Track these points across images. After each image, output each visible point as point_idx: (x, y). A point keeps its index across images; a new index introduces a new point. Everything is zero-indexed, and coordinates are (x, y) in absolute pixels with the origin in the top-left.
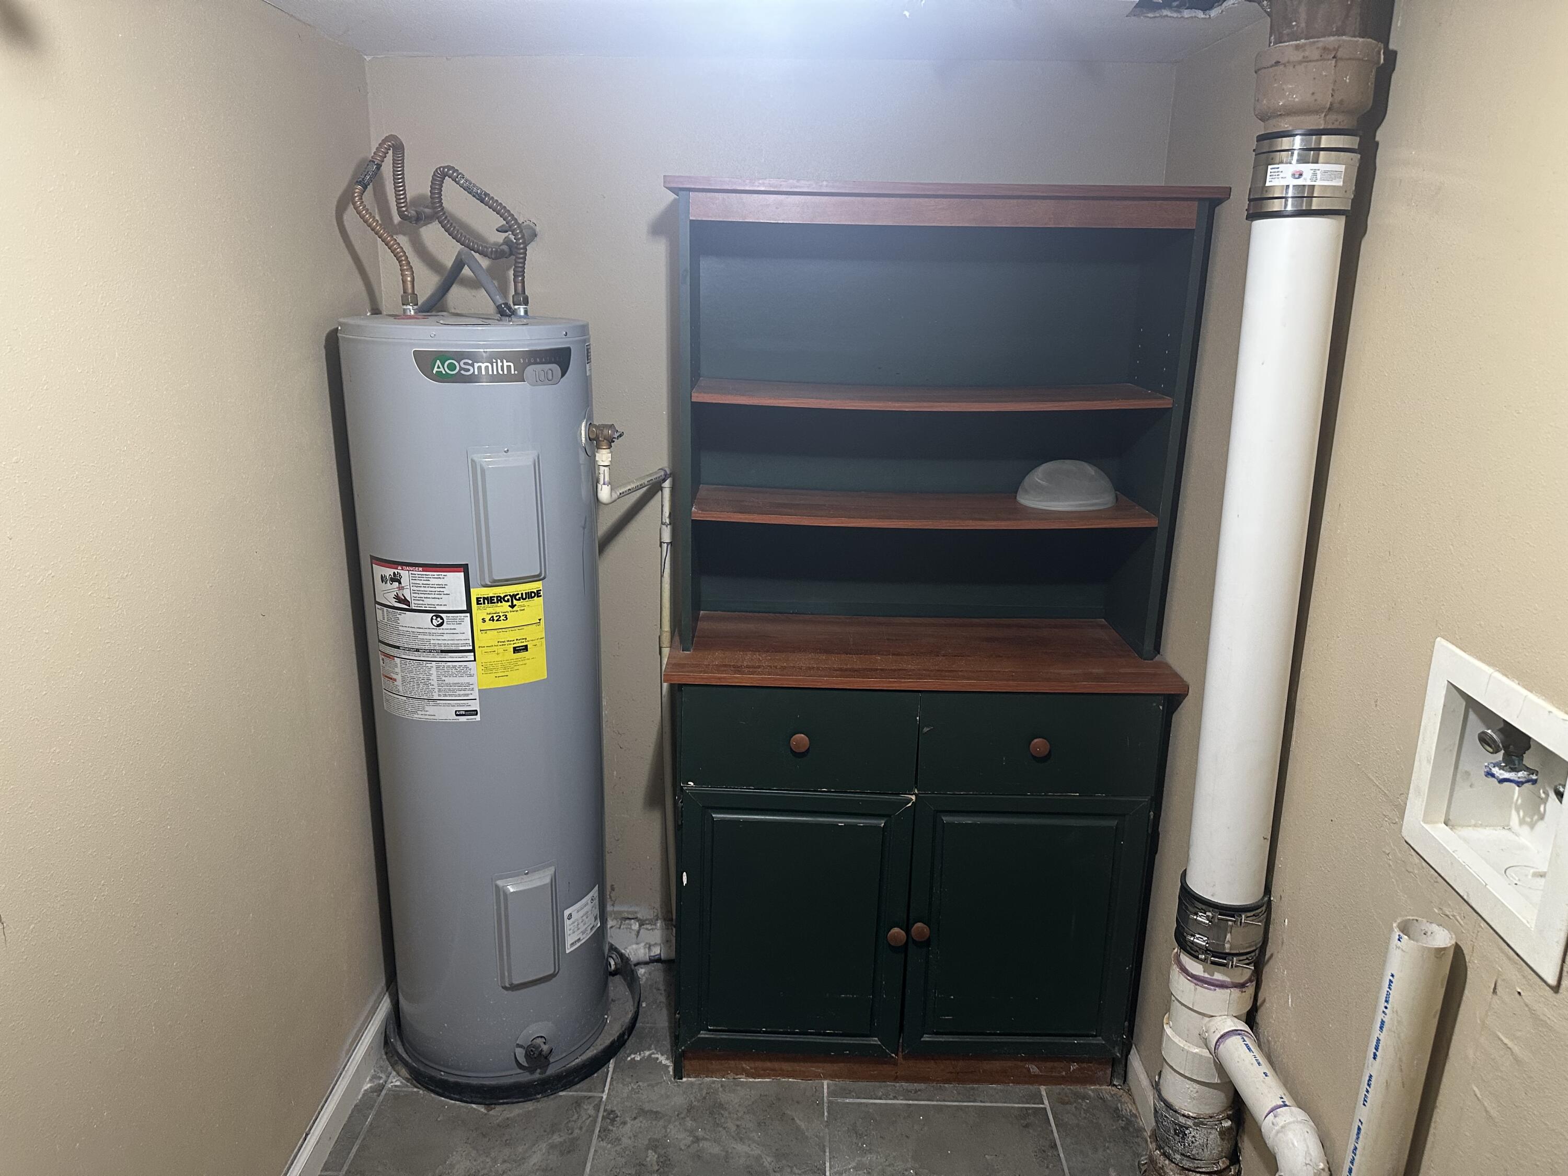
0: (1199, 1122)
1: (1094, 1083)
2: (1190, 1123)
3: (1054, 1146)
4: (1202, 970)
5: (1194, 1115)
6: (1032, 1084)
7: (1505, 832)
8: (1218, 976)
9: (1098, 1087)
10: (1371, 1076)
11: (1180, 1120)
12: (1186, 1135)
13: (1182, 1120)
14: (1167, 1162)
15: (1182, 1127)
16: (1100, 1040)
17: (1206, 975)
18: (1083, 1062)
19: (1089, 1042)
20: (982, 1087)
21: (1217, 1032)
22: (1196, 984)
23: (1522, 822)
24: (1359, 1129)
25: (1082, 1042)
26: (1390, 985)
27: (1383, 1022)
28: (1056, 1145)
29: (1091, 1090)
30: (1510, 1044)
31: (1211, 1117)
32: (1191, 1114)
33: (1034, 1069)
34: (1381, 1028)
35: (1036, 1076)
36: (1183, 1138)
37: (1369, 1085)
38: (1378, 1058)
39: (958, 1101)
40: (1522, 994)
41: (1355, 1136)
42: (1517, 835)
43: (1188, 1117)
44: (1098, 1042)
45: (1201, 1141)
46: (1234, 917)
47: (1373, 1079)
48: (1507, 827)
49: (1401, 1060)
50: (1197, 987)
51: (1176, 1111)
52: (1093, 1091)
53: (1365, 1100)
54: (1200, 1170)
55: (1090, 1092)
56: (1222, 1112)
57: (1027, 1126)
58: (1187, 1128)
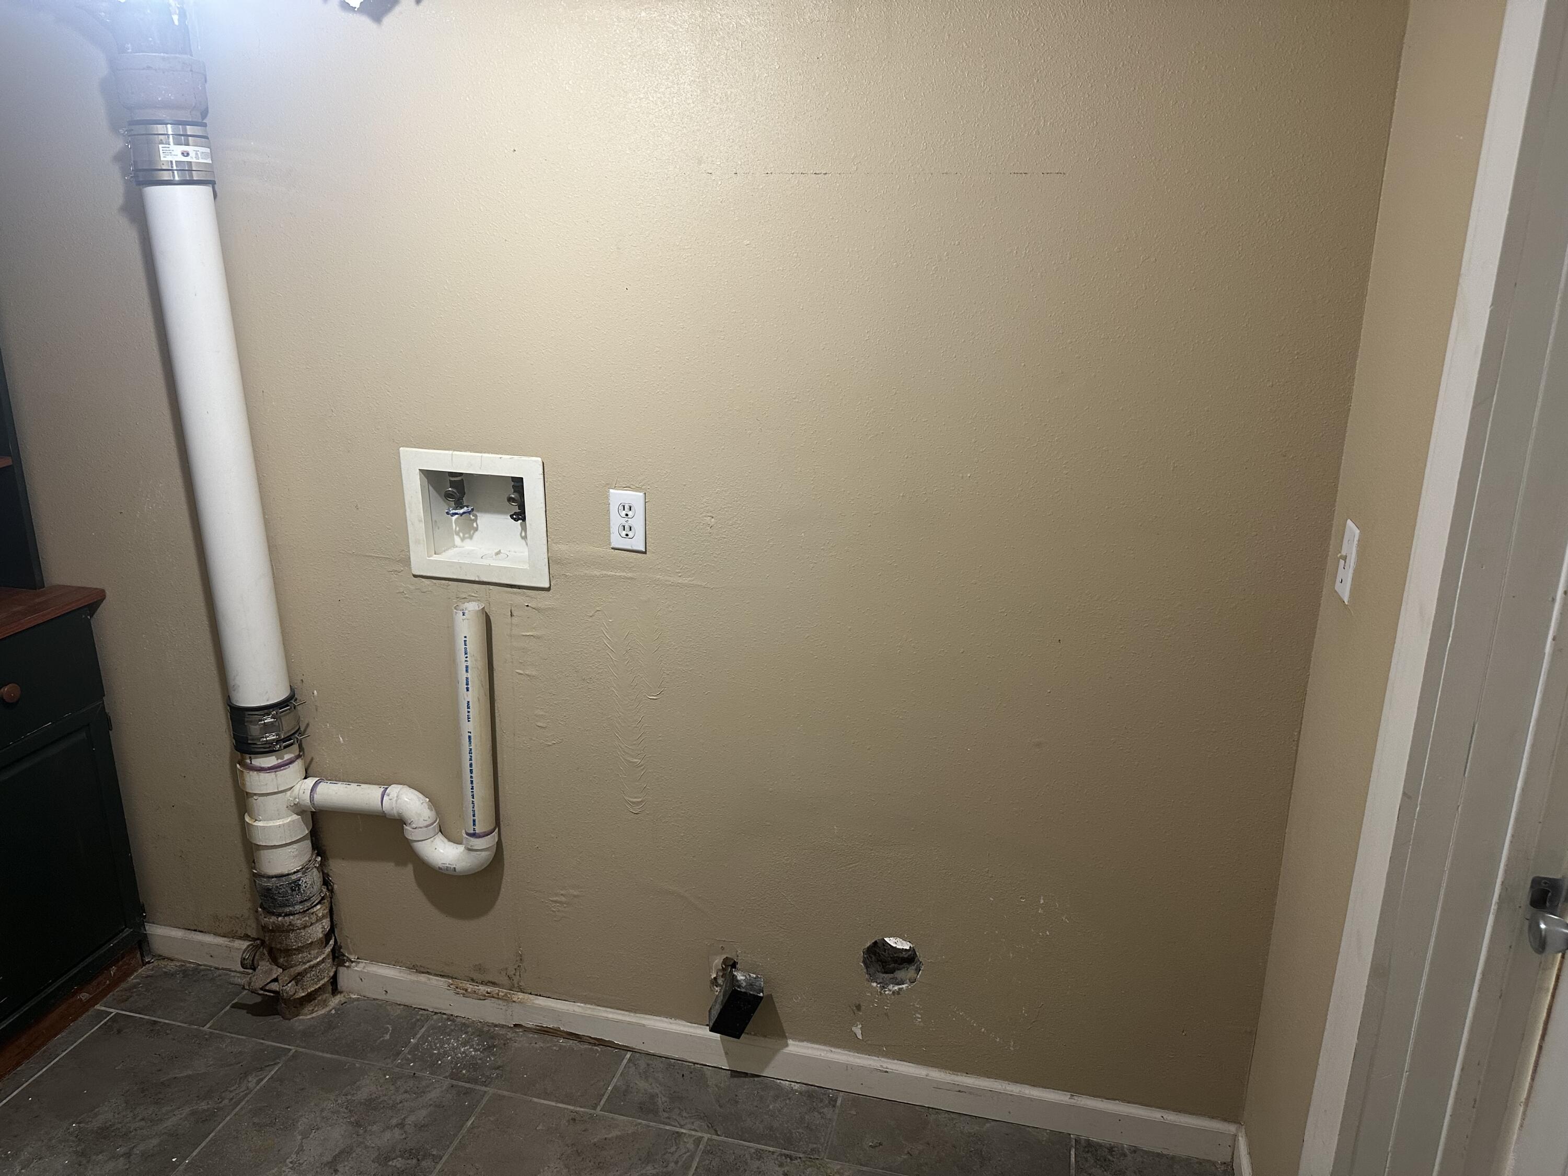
0: (304, 870)
1: (132, 974)
2: (300, 875)
3: (155, 1022)
4: (276, 759)
5: (301, 867)
6: (87, 1010)
7: (455, 549)
8: (287, 757)
9: (135, 974)
10: (468, 702)
11: (293, 878)
12: (300, 885)
13: (294, 877)
14: (291, 917)
15: (296, 882)
16: (127, 931)
17: (280, 761)
18: (118, 962)
19: (121, 938)
20: (50, 1044)
21: (305, 791)
22: (275, 772)
23: (463, 539)
24: (470, 737)
25: (116, 942)
26: (465, 643)
27: (467, 667)
28: (154, 1021)
29: (132, 979)
30: (531, 634)
31: (310, 861)
32: (299, 868)
33: (84, 996)
34: (467, 671)
35: (88, 1001)
36: (299, 889)
37: (468, 708)
38: (470, 689)
39: (44, 1067)
40: (529, 605)
41: (468, 743)
42: (463, 547)
43: (298, 871)
44: (127, 933)
45: (310, 882)
46: (288, 706)
47: (470, 704)
48: (455, 546)
49: (481, 681)
50: (277, 773)
51: (288, 875)
52: (135, 978)
53: (468, 718)
54: (315, 903)
55: (135, 981)
56: (312, 855)
57: (119, 1031)
58: (299, 880)
